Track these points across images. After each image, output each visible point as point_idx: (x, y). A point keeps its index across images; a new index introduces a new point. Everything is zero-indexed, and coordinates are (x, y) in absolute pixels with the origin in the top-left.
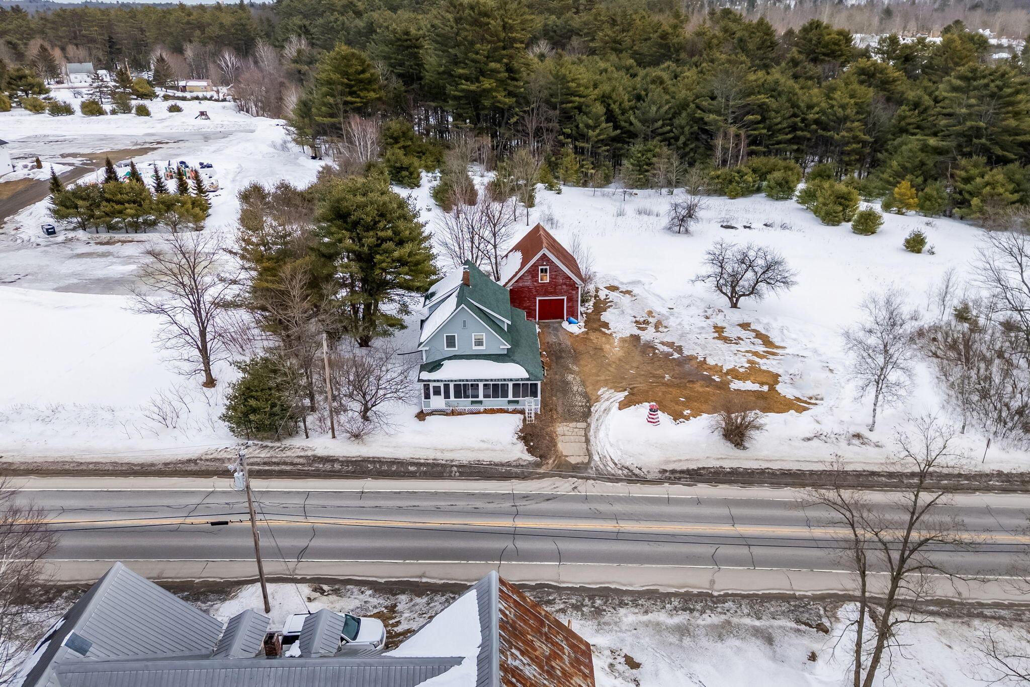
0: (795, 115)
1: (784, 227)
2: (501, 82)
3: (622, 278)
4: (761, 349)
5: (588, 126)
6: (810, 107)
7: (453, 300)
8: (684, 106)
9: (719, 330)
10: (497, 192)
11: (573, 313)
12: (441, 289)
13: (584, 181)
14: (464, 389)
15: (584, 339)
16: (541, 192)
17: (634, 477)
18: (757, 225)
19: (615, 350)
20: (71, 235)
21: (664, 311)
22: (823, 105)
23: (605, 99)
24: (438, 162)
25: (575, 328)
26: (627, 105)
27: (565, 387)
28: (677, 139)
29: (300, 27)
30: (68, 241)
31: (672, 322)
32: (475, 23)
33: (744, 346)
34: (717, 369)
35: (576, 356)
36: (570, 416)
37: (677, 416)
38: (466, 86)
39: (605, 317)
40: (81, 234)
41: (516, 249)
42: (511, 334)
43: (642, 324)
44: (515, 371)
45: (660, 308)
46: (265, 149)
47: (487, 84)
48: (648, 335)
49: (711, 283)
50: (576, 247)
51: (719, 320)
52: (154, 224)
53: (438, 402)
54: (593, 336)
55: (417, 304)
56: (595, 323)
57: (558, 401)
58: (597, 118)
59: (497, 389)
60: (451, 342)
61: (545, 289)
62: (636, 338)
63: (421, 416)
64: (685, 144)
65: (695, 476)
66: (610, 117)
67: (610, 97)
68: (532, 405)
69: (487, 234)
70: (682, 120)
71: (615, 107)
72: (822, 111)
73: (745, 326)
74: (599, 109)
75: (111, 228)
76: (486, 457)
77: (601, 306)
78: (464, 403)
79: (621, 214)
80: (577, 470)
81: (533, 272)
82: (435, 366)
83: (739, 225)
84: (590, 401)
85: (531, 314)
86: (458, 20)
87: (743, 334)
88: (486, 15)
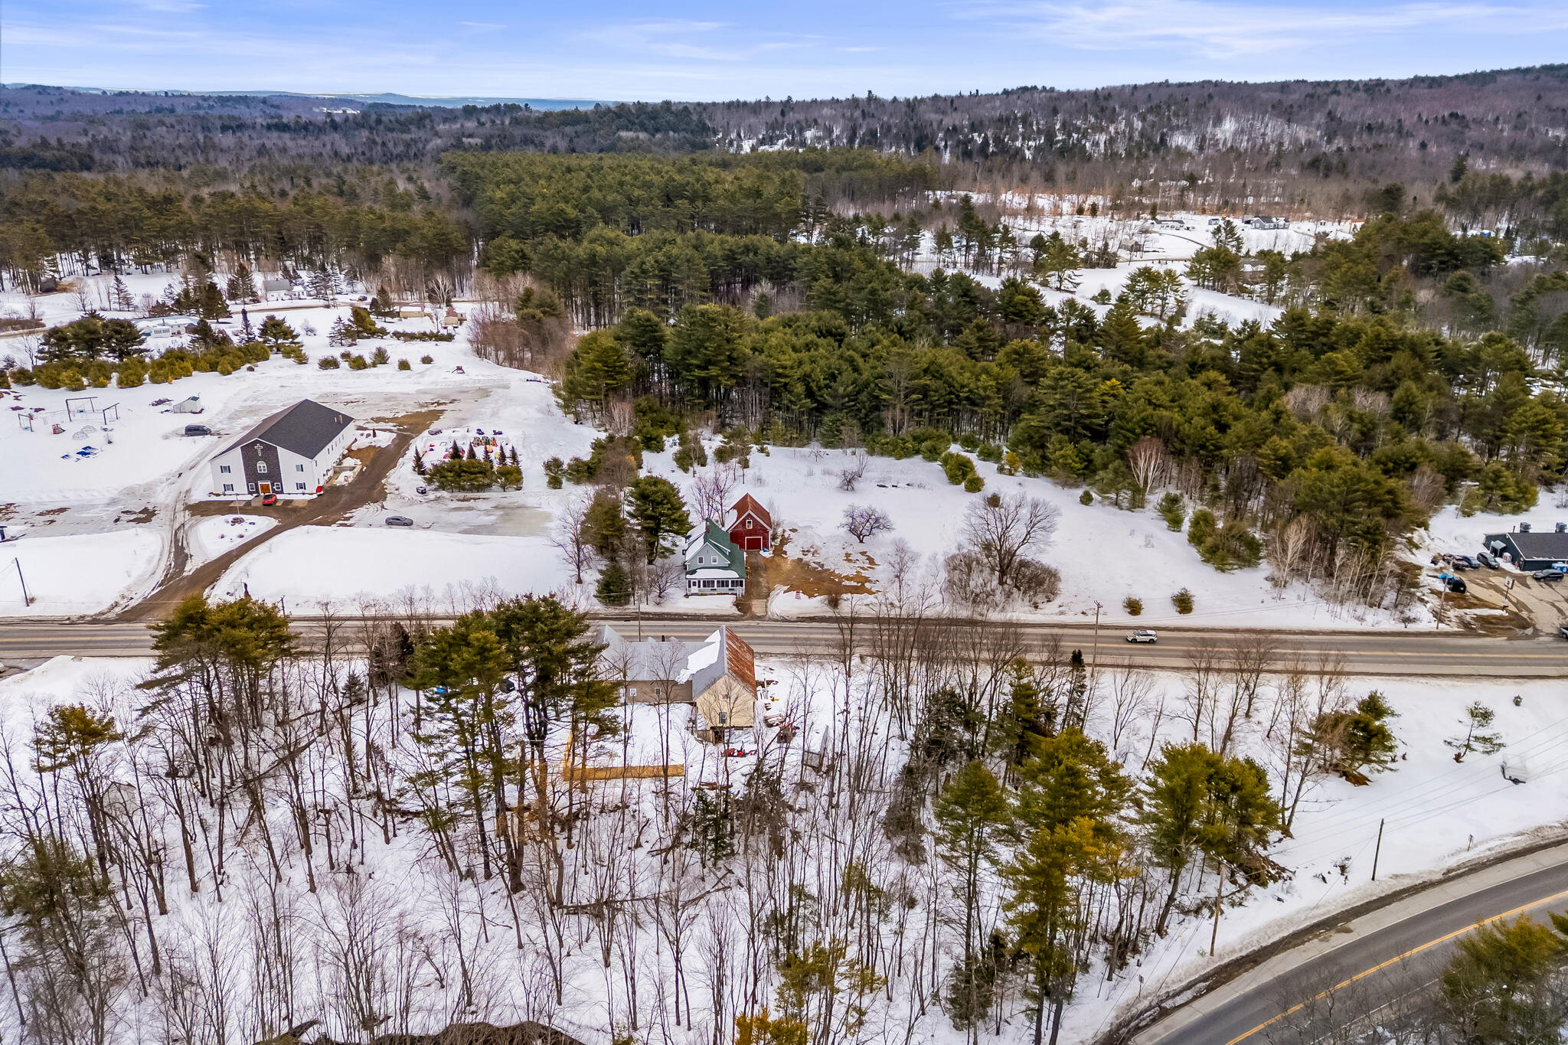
0: (951, 393)
1: (920, 486)
2: (723, 369)
3: (799, 524)
4: (866, 565)
5: (791, 401)
6: (963, 386)
7: (702, 540)
8: (866, 385)
9: (848, 555)
10: (722, 455)
11: (766, 546)
12: (694, 533)
13: (788, 443)
14: (708, 583)
15: (771, 560)
16: (755, 456)
17: (785, 620)
18: (902, 484)
19: (787, 566)
20: (438, 494)
21: (819, 544)
22: (972, 386)
23: (805, 379)
24: (678, 428)
25: (767, 554)
26: (823, 383)
27: (758, 584)
28: (859, 410)
29: (517, 252)
30: (438, 499)
31: (823, 552)
32: (705, 325)
33: (858, 564)
34: (839, 576)
35: (766, 569)
36: (760, 597)
37: (811, 596)
38: (697, 373)
39: (786, 548)
40: (444, 494)
41: (734, 508)
42: (730, 557)
43: (805, 552)
44: (732, 575)
45: (818, 543)
46: (533, 413)
47: (714, 371)
48: (808, 558)
49: (846, 528)
50: (771, 504)
51: (849, 550)
52: (489, 486)
53: (694, 589)
54: (777, 559)
55: (681, 541)
56: (779, 551)
57: (754, 591)
58: (798, 395)
59: (723, 583)
60: (701, 560)
61: (750, 533)
62: (800, 560)
63: (687, 596)
64: (867, 415)
65: (812, 619)
66: (810, 393)
67: (810, 376)
68: (740, 590)
69: (718, 498)
70: (863, 397)
71: (813, 385)
72: (970, 391)
73: (863, 553)
74: (800, 388)
75: (462, 489)
76: (719, 613)
77: (785, 541)
78: (708, 590)
79: (811, 474)
80: (760, 618)
81: (743, 523)
82: (693, 572)
83: (889, 485)
84: (770, 590)
85: (742, 547)
86: (692, 324)
87: (860, 557)
88: (713, 320)
